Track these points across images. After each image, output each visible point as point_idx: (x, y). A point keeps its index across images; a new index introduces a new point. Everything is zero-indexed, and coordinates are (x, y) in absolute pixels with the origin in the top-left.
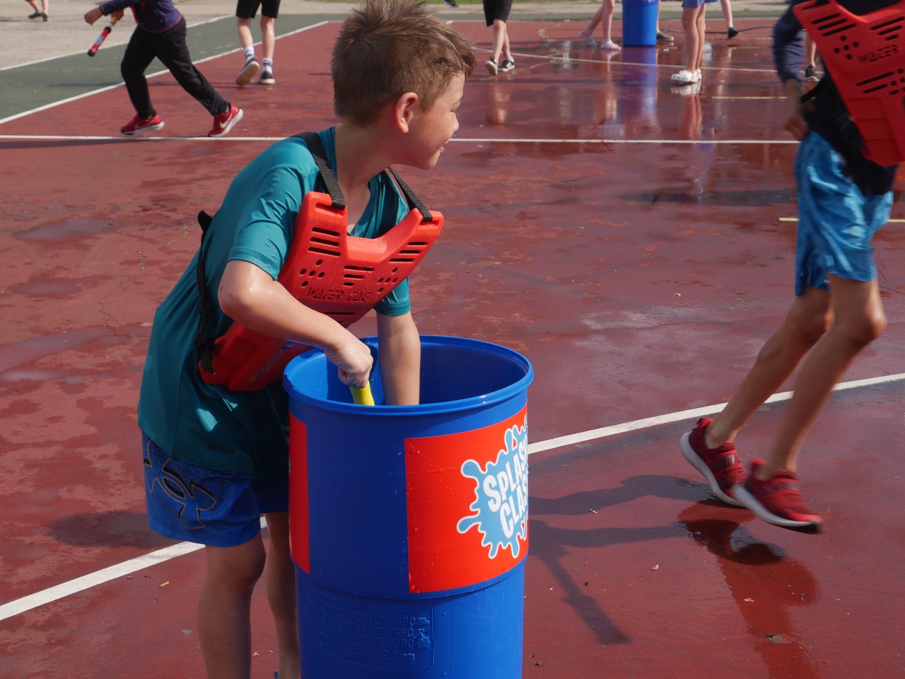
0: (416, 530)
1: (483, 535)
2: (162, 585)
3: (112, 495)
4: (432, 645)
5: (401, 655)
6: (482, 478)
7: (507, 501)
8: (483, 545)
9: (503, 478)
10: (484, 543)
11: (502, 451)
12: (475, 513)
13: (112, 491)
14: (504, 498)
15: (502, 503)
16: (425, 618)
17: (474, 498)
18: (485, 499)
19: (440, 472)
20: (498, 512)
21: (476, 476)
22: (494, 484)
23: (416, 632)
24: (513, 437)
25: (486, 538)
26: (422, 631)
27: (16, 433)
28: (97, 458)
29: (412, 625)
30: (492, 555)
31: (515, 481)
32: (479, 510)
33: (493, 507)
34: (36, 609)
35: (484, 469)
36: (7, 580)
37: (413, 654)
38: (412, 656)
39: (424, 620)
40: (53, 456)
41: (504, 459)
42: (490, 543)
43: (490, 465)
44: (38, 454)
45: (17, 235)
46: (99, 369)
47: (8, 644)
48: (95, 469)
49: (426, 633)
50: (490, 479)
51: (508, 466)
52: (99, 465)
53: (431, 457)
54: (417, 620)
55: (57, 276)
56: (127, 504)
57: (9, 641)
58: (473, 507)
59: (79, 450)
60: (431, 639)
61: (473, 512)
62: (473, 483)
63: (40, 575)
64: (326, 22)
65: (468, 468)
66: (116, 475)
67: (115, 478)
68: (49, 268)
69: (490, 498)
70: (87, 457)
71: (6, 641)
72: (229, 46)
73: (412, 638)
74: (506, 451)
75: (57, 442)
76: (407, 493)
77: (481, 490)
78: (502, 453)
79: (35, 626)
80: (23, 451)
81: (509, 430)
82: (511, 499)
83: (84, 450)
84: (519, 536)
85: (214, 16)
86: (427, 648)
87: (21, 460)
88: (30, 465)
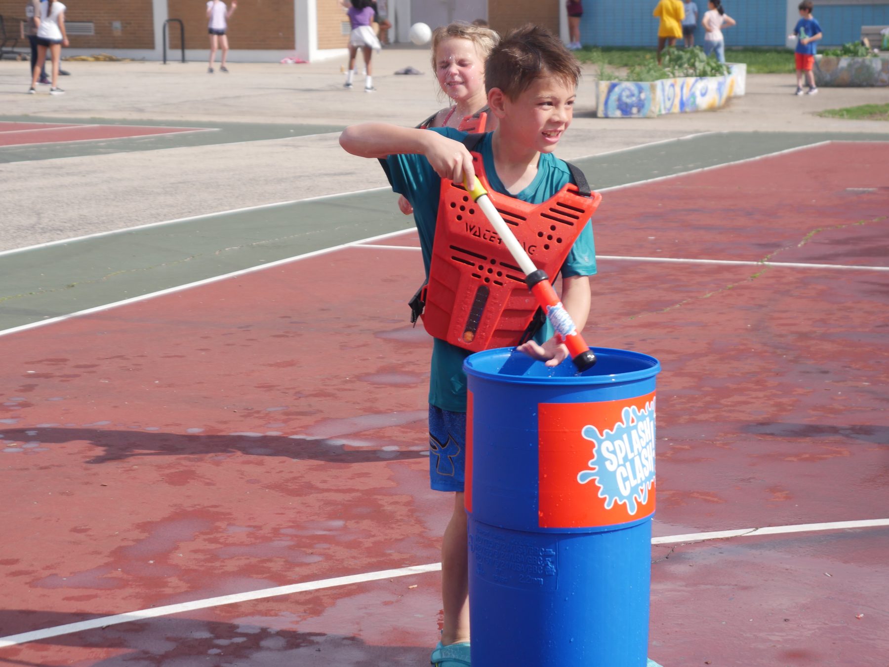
0: (545, 476)
1: (599, 488)
2: (411, 587)
3: (392, 528)
4: (557, 574)
5: (533, 580)
6: (600, 442)
7: (624, 465)
8: (600, 496)
9: (619, 446)
10: (602, 495)
11: (619, 423)
12: (593, 469)
13: (394, 526)
14: (621, 462)
15: (619, 466)
16: (551, 550)
17: (592, 457)
18: (602, 460)
19: (565, 432)
20: (615, 472)
21: (596, 440)
22: (611, 449)
23: (544, 560)
24: (632, 415)
25: (603, 491)
26: (549, 560)
27: (325, 482)
28: (389, 503)
29: (541, 554)
30: (608, 505)
31: (632, 451)
32: (597, 467)
33: (610, 467)
34: (301, 593)
35: (602, 435)
36: (284, 573)
37: (542, 579)
38: (541, 580)
39: (550, 551)
40: (350, 499)
41: (621, 432)
42: (606, 496)
43: (607, 433)
44: (339, 497)
45: (376, 334)
46: (417, 442)
47: (272, 610)
48: (384, 510)
49: (552, 563)
50: (606, 444)
51: (625, 436)
52: (389, 508)
53: (558, 420)
54: (545, 551)
55: (404, 369)
56: (402, 535)
57: (273, 609)
58: (592, 464)
59: (376, 497)
60: (556, 568)
61: (590, 467)
62: (592, 445)
63: (312, 573)
64: (828, 142)
65: (588, 432)
66: (401, 515)
67: (399, 518)
68: (399, 362)
69: (607, 459)
70: (380, 502)
71: (270, 608)
72: (691, 166)
73: (541, 565)
74: (623, 423)
75: (358, 491)
76: (539, 446)
77: (599, 451)
78: (619, 425)
79: (297, 602)
80: (326, 494)
81: (626, 408)
82: (628, 464)
83: (379, 497)
84: (636, 498)
85: (691, 133)
86: (552, 575)
87: (322, 500)
88: (328, 503)
